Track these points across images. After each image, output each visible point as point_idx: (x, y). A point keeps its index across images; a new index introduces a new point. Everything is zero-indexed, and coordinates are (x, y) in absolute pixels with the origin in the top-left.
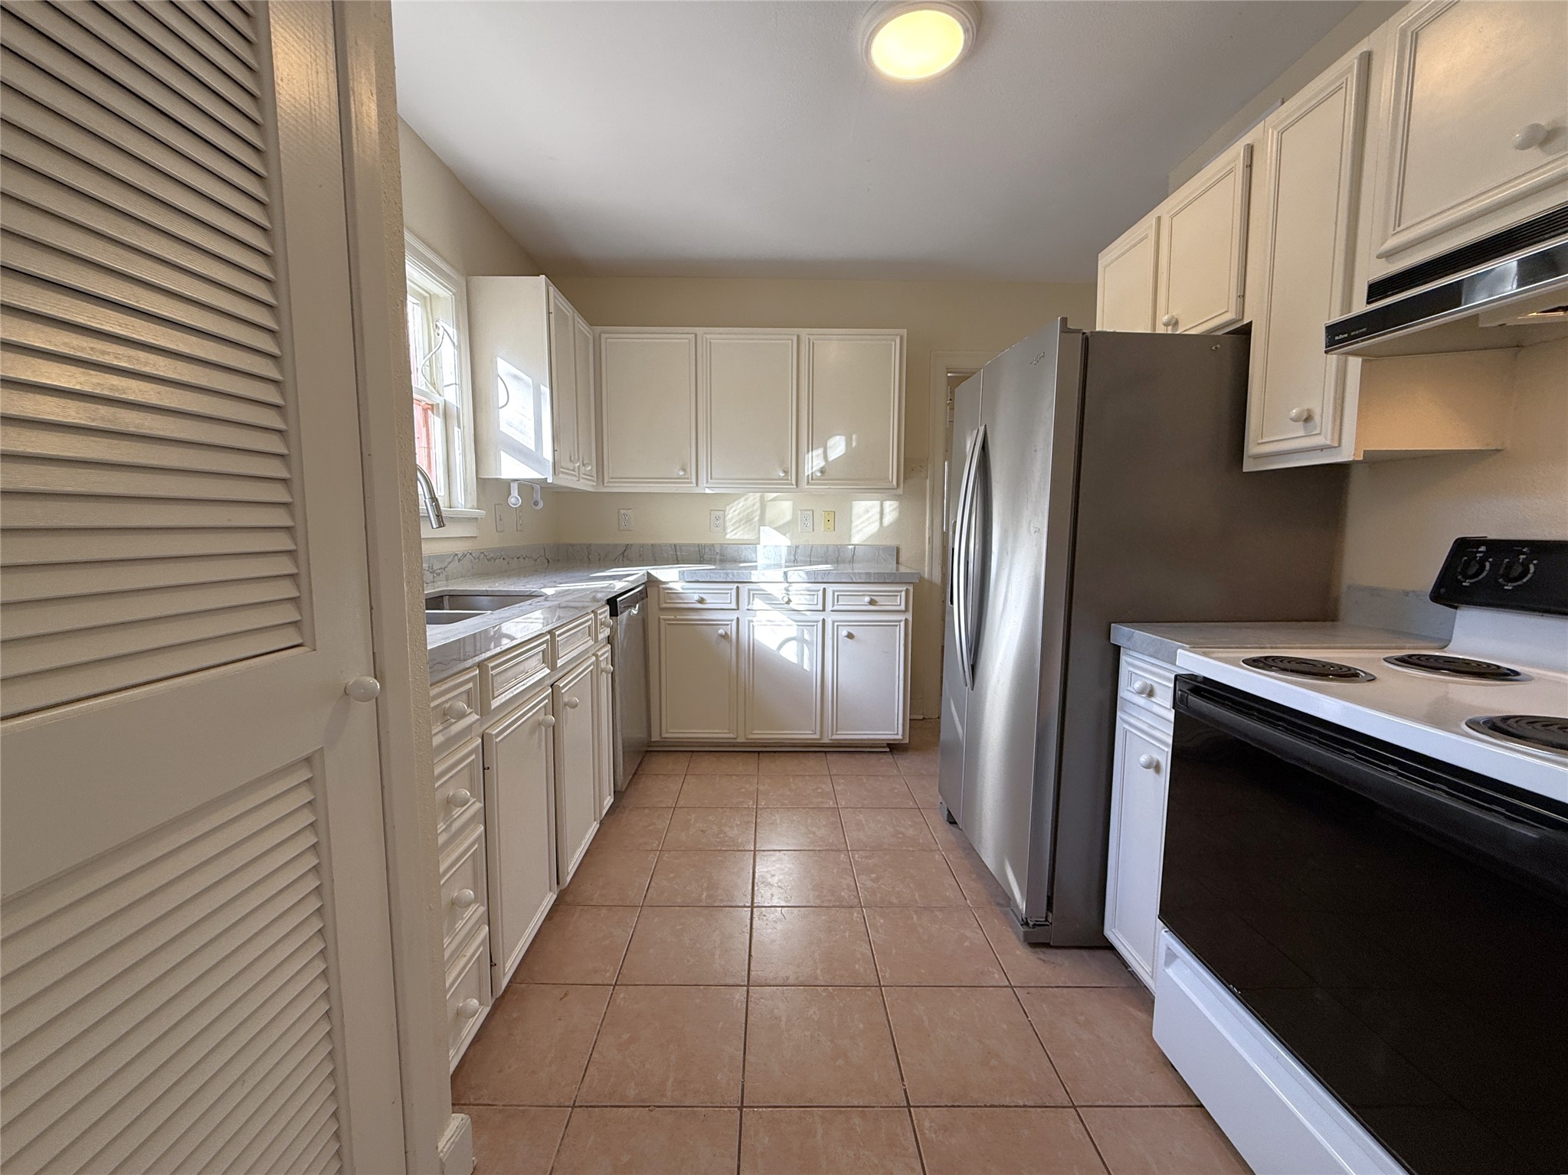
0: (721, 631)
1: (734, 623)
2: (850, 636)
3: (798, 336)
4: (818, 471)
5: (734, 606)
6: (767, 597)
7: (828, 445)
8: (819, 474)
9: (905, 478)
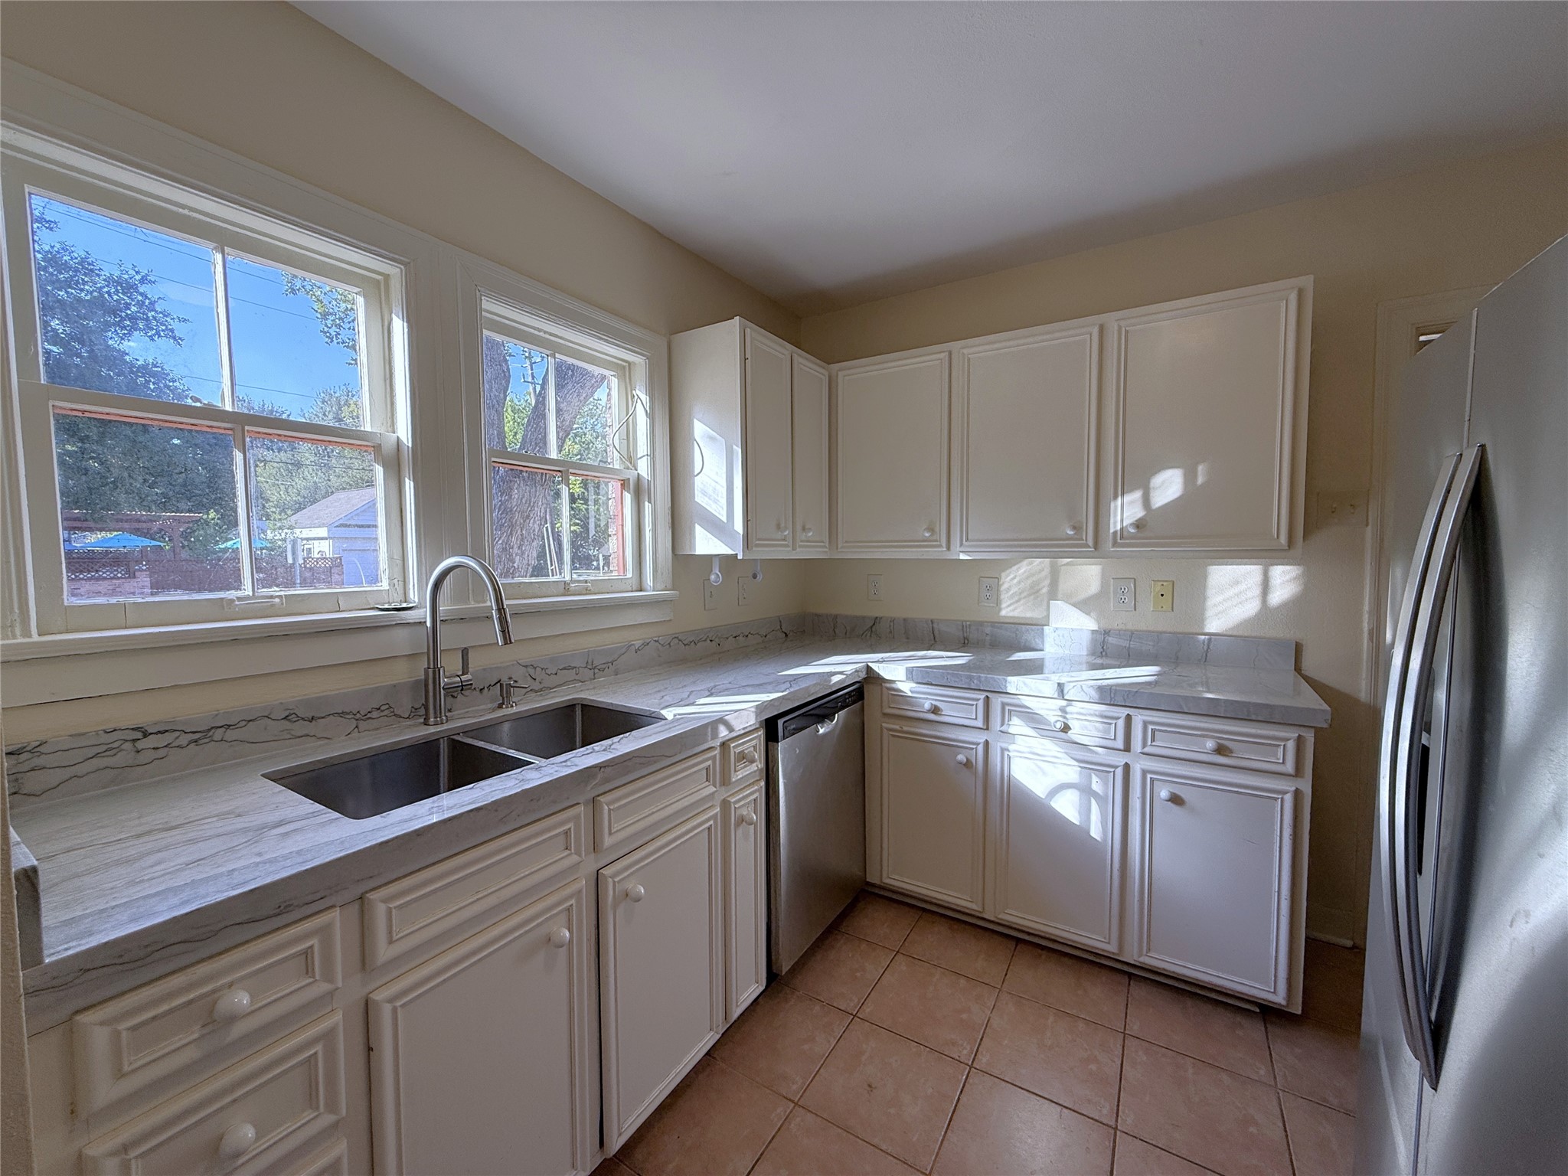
0: (961, 757)
1: (980, 748)
2: (1176, 800)
3: (1102, 329)
4: (1131, 524)
5: (980, 723)
6: (1032, 718)
7: (1152, 485)
8: (1132, 530)
9: (1307, 534)
